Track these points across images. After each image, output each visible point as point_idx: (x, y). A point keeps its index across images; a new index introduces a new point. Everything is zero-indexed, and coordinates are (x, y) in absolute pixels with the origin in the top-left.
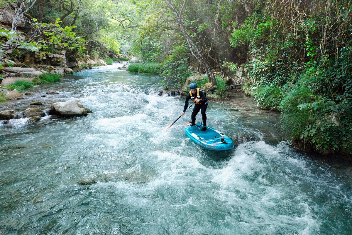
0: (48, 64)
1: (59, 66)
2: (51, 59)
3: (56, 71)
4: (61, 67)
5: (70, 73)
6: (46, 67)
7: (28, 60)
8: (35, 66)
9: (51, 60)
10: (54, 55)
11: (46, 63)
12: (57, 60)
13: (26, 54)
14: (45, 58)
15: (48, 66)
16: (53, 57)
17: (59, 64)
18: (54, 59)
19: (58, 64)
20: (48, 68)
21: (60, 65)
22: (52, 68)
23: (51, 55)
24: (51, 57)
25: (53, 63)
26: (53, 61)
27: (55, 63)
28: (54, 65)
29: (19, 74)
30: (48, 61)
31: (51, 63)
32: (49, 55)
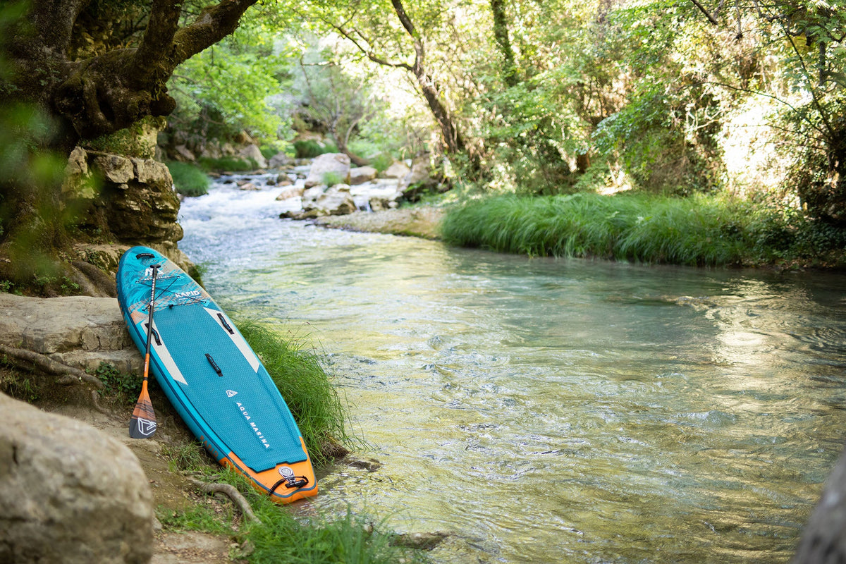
0: (102, 237)
1: (158, 240)
2: (124, 192)
4: (168, 248)
6: (103, 254)
7: (40, 222)
8: (85, 263)
9: (122, 203)
10: (141, 164)
12: (160, 199)
14: (89, 193)
15: (112, 250)
16: (134, 183)
17: (163, 226)
18: (136, 198)
19: (157, 229)
23: (123, 167)
24: (120, 184)
25: (135, 226)
26: (136, 209)
27: (145, 222)
28: (140, 234)
29: (63, 373)
30: (103, 206)
31: (118, 226)
32: (111, 166)
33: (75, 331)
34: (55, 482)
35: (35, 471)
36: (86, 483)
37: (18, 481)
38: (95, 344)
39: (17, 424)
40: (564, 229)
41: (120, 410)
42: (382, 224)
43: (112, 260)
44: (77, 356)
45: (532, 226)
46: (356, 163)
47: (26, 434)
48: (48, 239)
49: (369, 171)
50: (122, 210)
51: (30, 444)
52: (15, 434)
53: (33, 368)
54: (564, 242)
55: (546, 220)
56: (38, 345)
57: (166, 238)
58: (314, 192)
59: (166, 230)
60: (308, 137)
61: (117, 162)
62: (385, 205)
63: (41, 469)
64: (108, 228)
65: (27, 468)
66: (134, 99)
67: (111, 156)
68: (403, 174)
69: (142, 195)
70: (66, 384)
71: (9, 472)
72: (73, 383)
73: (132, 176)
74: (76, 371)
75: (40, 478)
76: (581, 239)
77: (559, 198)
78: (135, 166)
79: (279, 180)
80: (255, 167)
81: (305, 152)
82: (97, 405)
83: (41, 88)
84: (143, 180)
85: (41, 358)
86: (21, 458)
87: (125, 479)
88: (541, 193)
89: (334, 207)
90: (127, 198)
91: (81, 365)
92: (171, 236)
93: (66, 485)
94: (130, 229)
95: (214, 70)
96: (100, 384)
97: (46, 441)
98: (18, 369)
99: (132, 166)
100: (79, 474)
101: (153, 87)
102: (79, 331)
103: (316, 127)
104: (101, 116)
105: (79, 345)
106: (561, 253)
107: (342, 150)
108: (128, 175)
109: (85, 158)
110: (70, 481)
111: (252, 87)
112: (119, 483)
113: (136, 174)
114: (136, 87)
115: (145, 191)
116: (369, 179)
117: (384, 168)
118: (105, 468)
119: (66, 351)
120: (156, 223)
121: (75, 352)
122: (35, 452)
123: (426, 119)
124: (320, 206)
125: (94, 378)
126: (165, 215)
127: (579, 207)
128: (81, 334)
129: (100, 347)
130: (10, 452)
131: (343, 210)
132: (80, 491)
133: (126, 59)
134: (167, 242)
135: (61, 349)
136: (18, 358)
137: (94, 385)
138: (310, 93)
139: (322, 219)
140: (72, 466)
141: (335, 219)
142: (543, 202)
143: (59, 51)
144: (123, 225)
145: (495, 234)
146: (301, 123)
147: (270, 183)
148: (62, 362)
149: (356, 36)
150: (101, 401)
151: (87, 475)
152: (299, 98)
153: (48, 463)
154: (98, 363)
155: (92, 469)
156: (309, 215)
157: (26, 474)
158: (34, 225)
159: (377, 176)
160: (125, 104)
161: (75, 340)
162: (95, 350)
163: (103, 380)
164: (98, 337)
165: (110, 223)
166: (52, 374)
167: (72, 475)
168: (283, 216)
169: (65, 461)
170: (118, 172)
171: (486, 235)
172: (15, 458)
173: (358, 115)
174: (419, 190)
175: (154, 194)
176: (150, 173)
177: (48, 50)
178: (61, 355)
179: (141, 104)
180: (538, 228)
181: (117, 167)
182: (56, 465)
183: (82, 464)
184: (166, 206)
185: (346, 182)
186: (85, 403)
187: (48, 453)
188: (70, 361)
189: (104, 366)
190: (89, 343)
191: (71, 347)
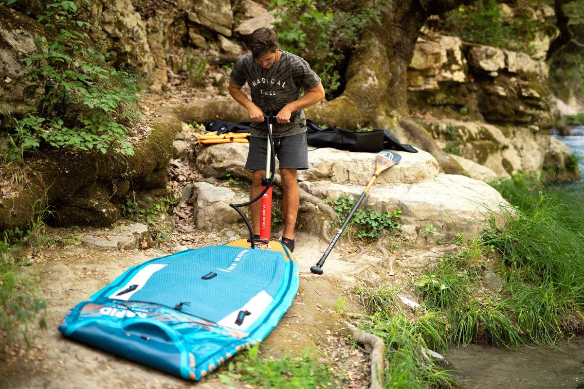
0: (470, 116)
1: (525, 124)
2: (493, 78)
3: (510, 155)
4: (534, 132)
5: (562, 165)
6: (463, 128)
7: (372, 81)
8: (410, 122)
9: (491, 89)
10: (512, 56)
11: (457, 107)
12: (526, 87)
13: (360, 34)
14: (459, 77)
15: (473, 127)
16: (504, 72)
17: (529, 111)
18: (505, 85)
19: (522, 114)
20: (471, 139)
21: (534, 119)
22: (495, 141)
23: (495, 57)
24: (490, 72)
25: (500, 108)
26: (503, 93)
27: (510, 106)
28: (506, 116)
30: (475, 91)
31: (487, 108)
32: (484, 55)
33: (326, 162)
38: (344, 177)
41: (348, 244)
43: (470, 134)
44: (323, 186)
48: (376, 97)
50: (489, 94)
57: (532, 122)
59: (533, 116)
61: (489, 52)
64: (477, 109)
67: (483, 48)
69: (510, 83)
72: (309, 211)
73: (502, 66)
74: (316, 199)
78: (506, 57)
82: (325, 234)
84: (512, 69)
90: (496, 84)
91: (323, 195)
92: (538, 122)
94: (496, 112)
96: (334, 215)
99: (503, 57)
102: (331, 163)
105: (329, 177)
108: (499, 64)
109: (460, 47)
113: (506, 64)
115: (513, 79)
119: (316, 180)
120: (521, 108)
121: (323, 182)
125: (330, 209)
126: (530, 102)
128: (332, 165)
129: (348, 180)
134: (533, 127)
135: (310, 179)
137: (329, 215)
144: (491, 108)
148: (308, 191)
150: (331, 232)
154: (338, 195)
158: (366, 83)
161: (325, 171)
162: (343, 183)
163: (337, 211)
164: (348, 171)
165: (479, 105)
170: (489, 61)
175: (522, 82)
176: (521, 64)
178: (308, 184)
181: (489, 57)
184: (532, 94)
186: (317, 232)
188: (314, 189)
189: (344, 199)
190: (338, 175)
191: (321, 177)
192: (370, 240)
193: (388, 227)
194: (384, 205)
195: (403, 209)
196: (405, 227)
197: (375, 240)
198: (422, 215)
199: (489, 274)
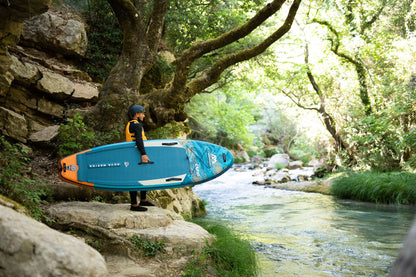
4: (187, 190)
5: (198, 206)
20: (158, 196)
29: (115, 239)
33: (122, 218)
34: (52, 265)
35: (43, 259)
36: (68, 267)
37: (34, 264)
38: (132, 225)
39: (40, 235)
40: (396, 189)
41: (141, 259)
42: (302, 187)
44: (122, 231)
45: (378, 187)
46: (293, 158)
47: (42, 240)
49: (299, 163)
51: (42, 244)
52: (35, 239)
53: (100, 235)
54: (395, 196)
55: (385, 184)
56: (104, 225)
58: (270, 172)
60: (271, 148)
62: (306, 178)
63: (46, 258)
65: (39, 257)
66: (167, 112)
68: (316, 164)
70: (115, 244)
71: (30, 259)
72: (119, 244)
74: (121, 238)
75: (45, 263)
76: (405, 195)
77: (393, 173)
79: (255, 167)
80: (244, 161)
81: (269, 154)
82: (129, 255)
83: (124, 107)
85: (105, 231)
86: (37, 252)
87: (91, 267)
88: (384, 171)
89: (280, 179)
91: (124, 235)
93: (58, 268)
95: (223, 112)
96: (132, 245)
97: (52, 244)
98: (94, 236)
100: (65, 262)
101: (175, 107)
102: (124, 218)
103: (275, 142)
104: (151, 120)
105: (124, 226)
106: (394, 201)
107: (286, 152)
110: (60, 265)
111: (241, 120)
112: (87, 270)
114: (168, 106)
116: (299, 167)
117: (307, 161)
118: (80, 261)
119: (118, 228)
121: (122, 229)
122: (44, 249)
123: (326, 136)
124: (272, 178)
125: (129, 242)
127: (404, 178)
128: (125, 220)
129: (134, 227)
130: (32, 248)
131: (284, 180)
132: (65, 271)
133: (164, 94)
134: (187, 187)
135: (115, 227)
136: (94, 230)
137: (129, 245)
138: (271, 125)
139: (273, 184)
140: (62, 258)
141: (279, 184)
142: (384, 175)
143: (134, 90)
145: (358, 191)
146: (268, 141)
147: (250, 168)
148: (115, 233)
149: (291, 95)
150: (132, 254)
151: (69, 263)
152: (265, 127)
153: (50, 255)
154: (132, 235)
155: (73, 260)
156: (267, 183)
157: (38, 260)
159: (303, 165)
160: (162, 115)
161: (122, 223)
162: (132, 228)
163: (134, 243)
164: (133, 222)
166: (109, 239)
167: (61, 262)
168: (254, 183)
169: (59, 254)
171: (354, 192)
172: (34, 251)
173: (294, 135)
174: (323, 172)
177: (128, 90)
178: (115, 230)
179: (170, 115)
180: (381, 188)
182: (53, 256)
183: (67, 257)
185: (287, 168)
186: (124, 254)
187: (51, 250)
188: (119, 233)
189: (135, 236)
190: (129, 224)
191: (120, 226)
192: (152, 256)
193: (159, 249)
194: (156, 238)
195: (165, 239)
196: (167, 249)
197: (154, 256)
198: (176, 242)
199: (209, 267)
